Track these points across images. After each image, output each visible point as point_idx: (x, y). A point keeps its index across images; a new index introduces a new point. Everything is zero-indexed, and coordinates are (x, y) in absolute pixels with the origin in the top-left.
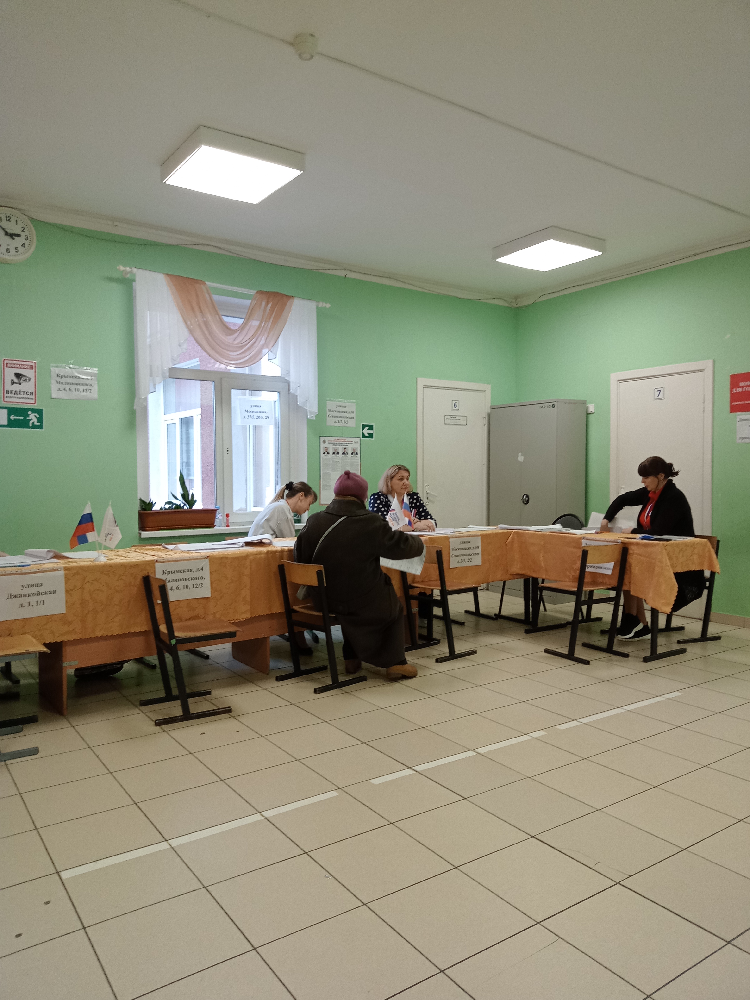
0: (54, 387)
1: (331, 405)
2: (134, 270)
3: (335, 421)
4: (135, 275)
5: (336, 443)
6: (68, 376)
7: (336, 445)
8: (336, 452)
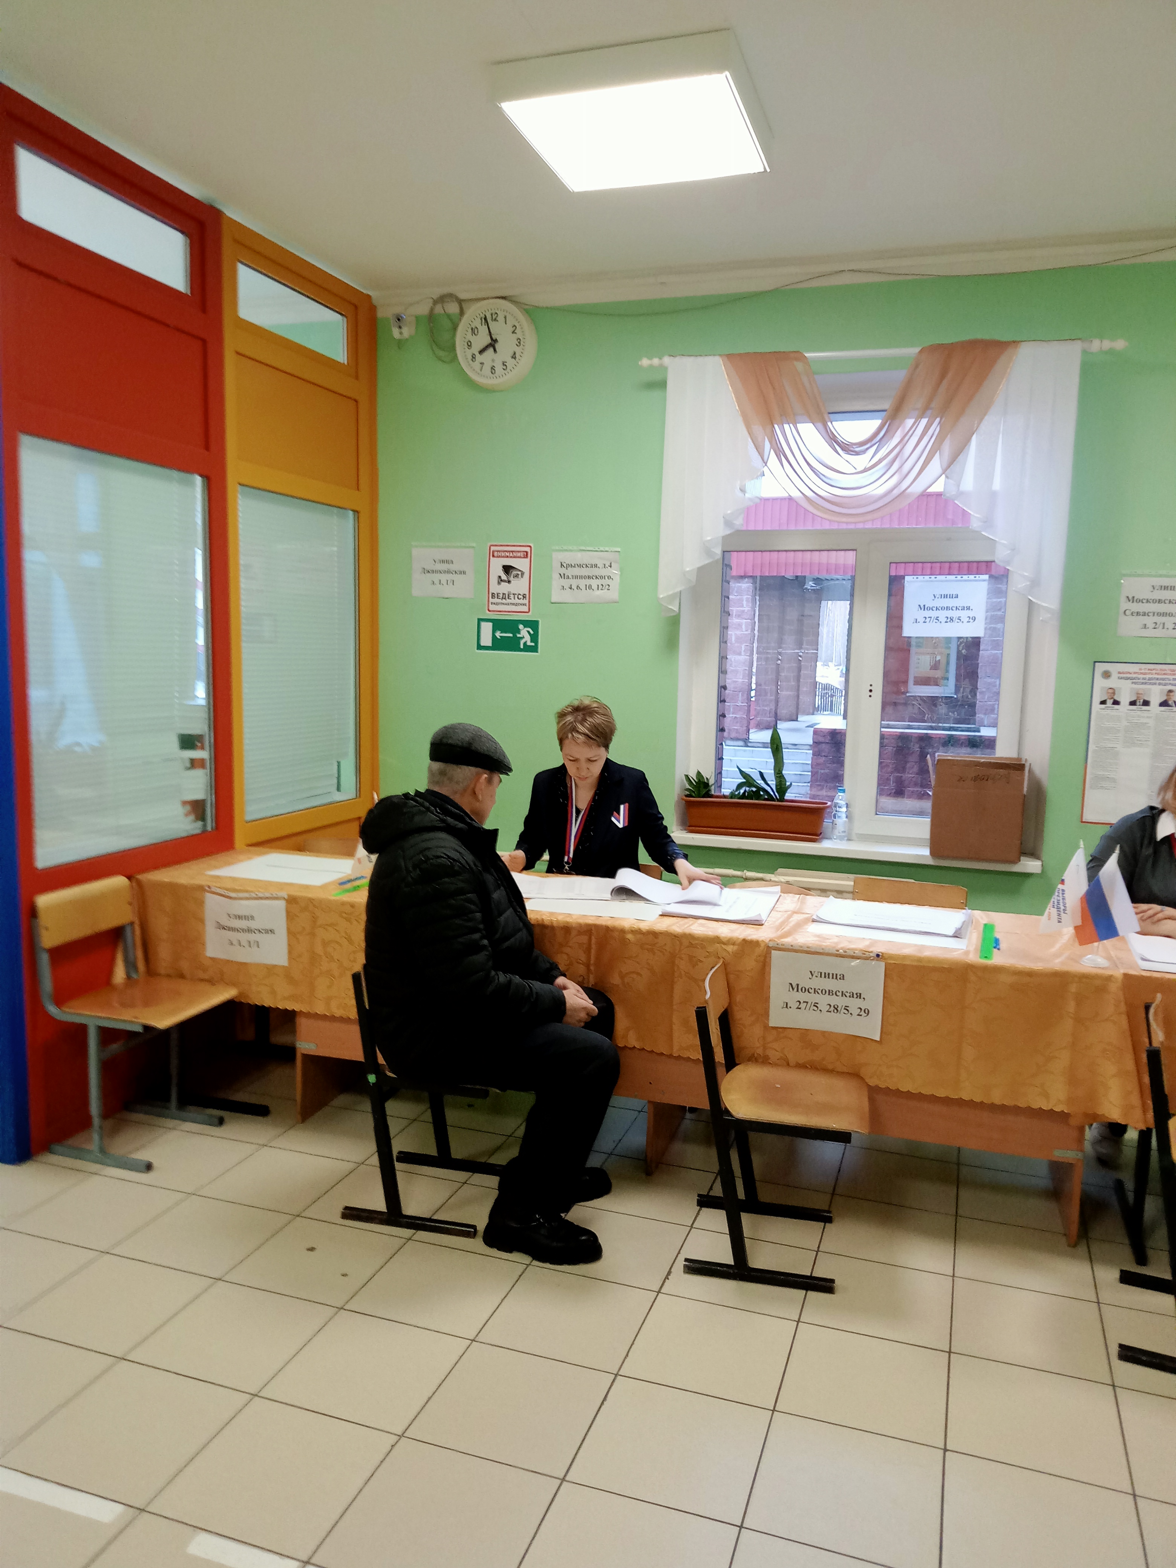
0: (555, 583)
1: (1135, 585)
2: (667, 360)
3: (1146, 625)
4: (661, 369)
5: (1144, 679)
6: (576, 565)
7: (1143, 683)
8: (1142, 701)
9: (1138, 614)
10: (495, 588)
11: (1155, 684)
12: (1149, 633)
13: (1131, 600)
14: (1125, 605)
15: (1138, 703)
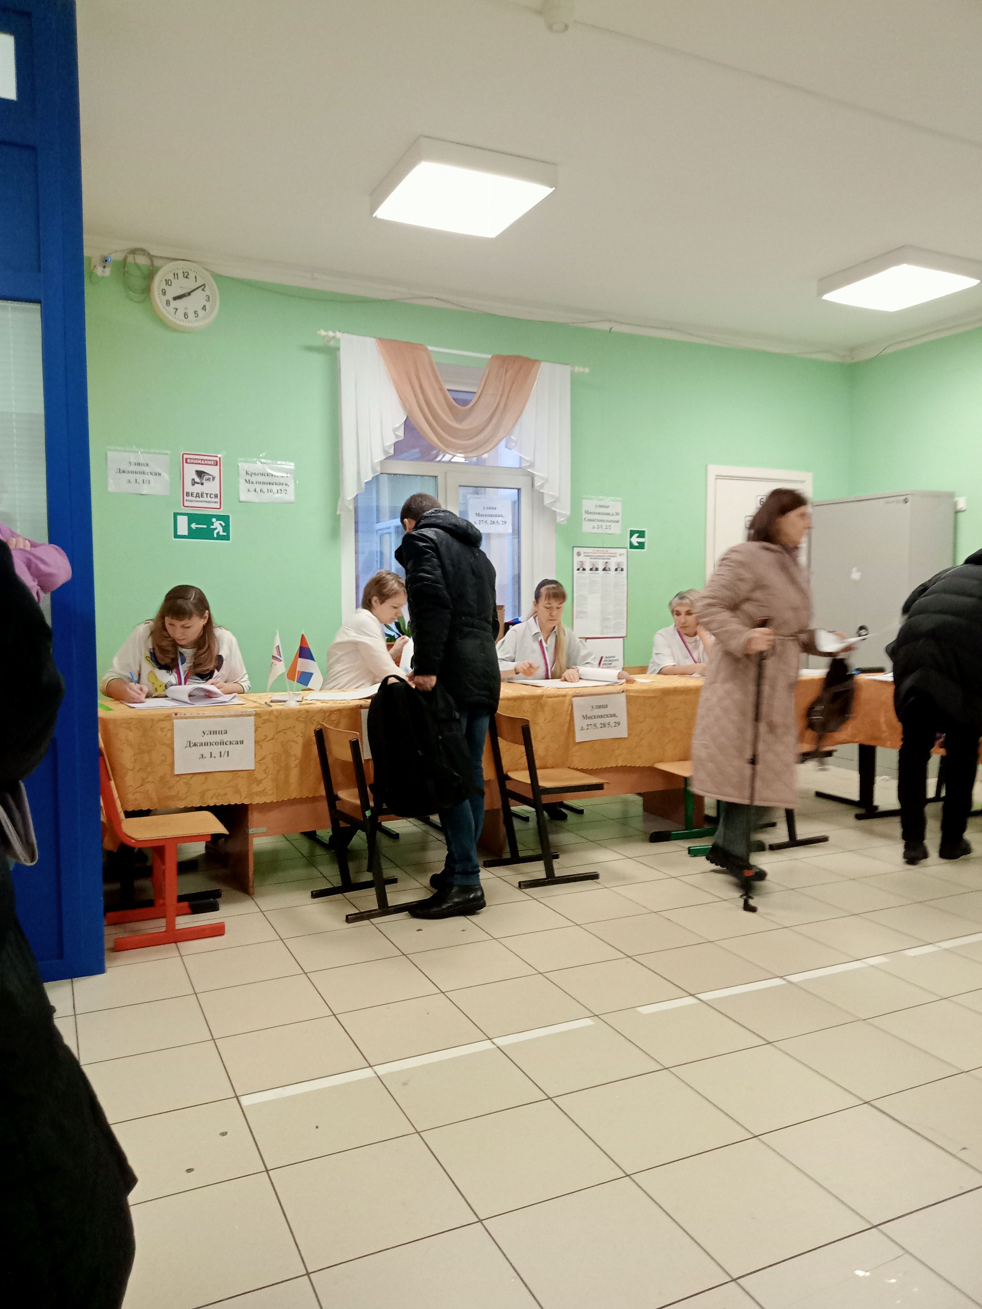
0: (243, 486)
1: (588, 504)
2: (338, 334)
3: (594, 526)
4: (338, 340)
5: (595, 556)
6: (259, 474)
7: (595, 559)
8: (595, 568)
9: (590, 520)
10: (189, 488)
11: (600, 559)
12: (595, 531)
13: (587, 512)
14: (585, 516)
15: (594, 570)
